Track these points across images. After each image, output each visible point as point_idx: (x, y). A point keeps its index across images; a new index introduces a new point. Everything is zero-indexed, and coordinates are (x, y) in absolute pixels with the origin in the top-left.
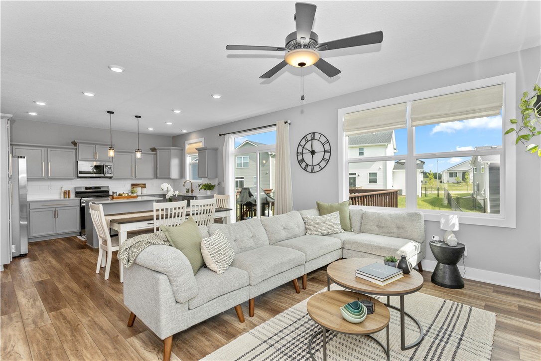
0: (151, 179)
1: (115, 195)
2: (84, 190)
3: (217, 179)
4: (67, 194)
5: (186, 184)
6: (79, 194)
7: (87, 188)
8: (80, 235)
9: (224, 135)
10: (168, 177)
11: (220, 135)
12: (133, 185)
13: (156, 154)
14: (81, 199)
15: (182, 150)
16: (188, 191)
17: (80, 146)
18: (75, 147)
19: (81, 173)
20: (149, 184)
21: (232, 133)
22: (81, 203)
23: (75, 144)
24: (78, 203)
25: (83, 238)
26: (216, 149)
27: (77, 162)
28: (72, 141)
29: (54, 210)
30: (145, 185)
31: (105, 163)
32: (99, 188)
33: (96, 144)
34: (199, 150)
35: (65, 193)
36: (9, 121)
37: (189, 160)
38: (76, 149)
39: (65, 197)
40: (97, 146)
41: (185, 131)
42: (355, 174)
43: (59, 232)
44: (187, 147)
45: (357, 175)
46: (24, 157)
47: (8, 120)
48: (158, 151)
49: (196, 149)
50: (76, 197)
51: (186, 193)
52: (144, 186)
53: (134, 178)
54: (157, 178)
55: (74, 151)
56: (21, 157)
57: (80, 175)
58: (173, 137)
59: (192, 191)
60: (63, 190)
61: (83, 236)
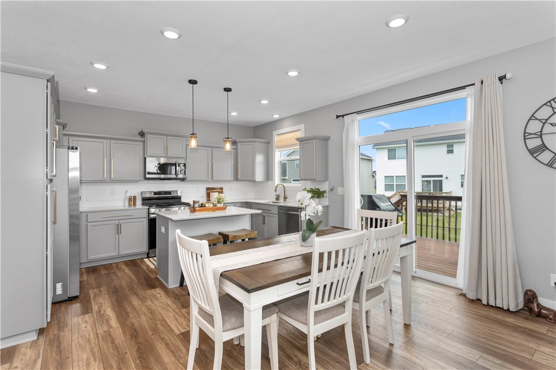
0: (229, 181)
1: (197, 205)
2: (152, 195)
3: (328, 182)
4: (132, 200)
5: (278, 188)
6: (147, 201)
7: (155, 193)
9: (343, 116)
10: (252, 179)
11: (338, 117)
12: (208, 189)
14: (149, 209)
15: (268, 143)
16: (278, 198)
17: (148, 137)
18: (143, 139)
19: (149, 173)
20: (226, 187)
21: (358, 113)
22: (149, 214)
23: (142, 134)
25: (151, 263)
26: (326, 139)
27: (145, 158)
28: (140, 131)
29: (117, 222)
30: (222, 189)
31: (177, 160)
32: (169, 193)
33: (167, 135)
34: (300, 140)
35: (130, 199)
36: (49, 84)
37: (279, 156)
38: (144, 141)
39: (130, 205)
40: (168, 137)
42: (441, 176)
43: (123, 252)
44: (276, 139)
45: (444, 177)
46: (77, 149)
47: (48, 81)
48: (239, 144)
49: (297, 139)
50: (143, 204)
51: (275, 201)
53: (211, 180)
54: (237, 181)
55: (141, 144)
56: (73, 148)
57: (148, 176)
58: (254, 127)
59: (285, 198)
60: (129, 195)
61: (151, 259)
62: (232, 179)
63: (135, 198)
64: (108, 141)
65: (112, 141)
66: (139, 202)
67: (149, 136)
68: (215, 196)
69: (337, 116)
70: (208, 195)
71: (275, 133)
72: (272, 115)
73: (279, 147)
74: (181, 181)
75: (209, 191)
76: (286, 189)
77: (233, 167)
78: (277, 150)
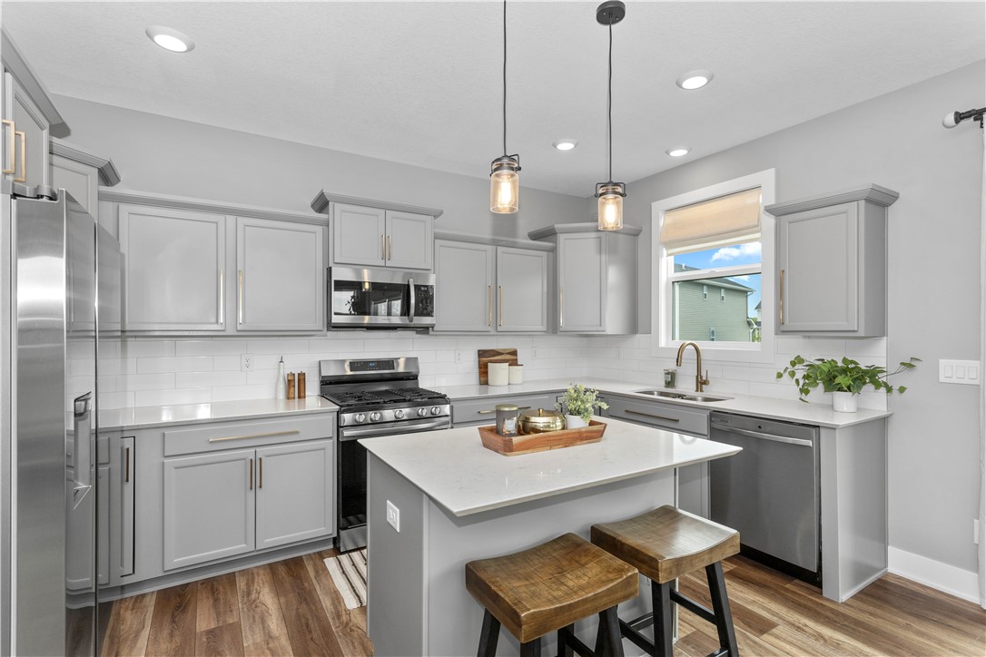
4: (295, 385)
7: (354, 365)
8: (337, 551)
11: (959, 117)
12: (482, 354)
13: (554, 250)
24: (329, 428)
29: (249, 454)
30: (514, 353)
32: (390, 363)
35: (290, 383)
41: (678, 153)
48: (561, 238)
52: (512, 358)
62: (544, 328)
63: (302, 377)
64: (231, 219)
65: (242, 221)
66: (313, 388)
67: (338, 206)
68: (499, 372)
69: (957, 113)
70: (483, 371)
71: (658, 207)
72: (668, 153)
73: (669, 244)
74: (418, 333)
75: (486, 360)
76: (703, 356)
77: (545, 296)
78: (665, 252)
